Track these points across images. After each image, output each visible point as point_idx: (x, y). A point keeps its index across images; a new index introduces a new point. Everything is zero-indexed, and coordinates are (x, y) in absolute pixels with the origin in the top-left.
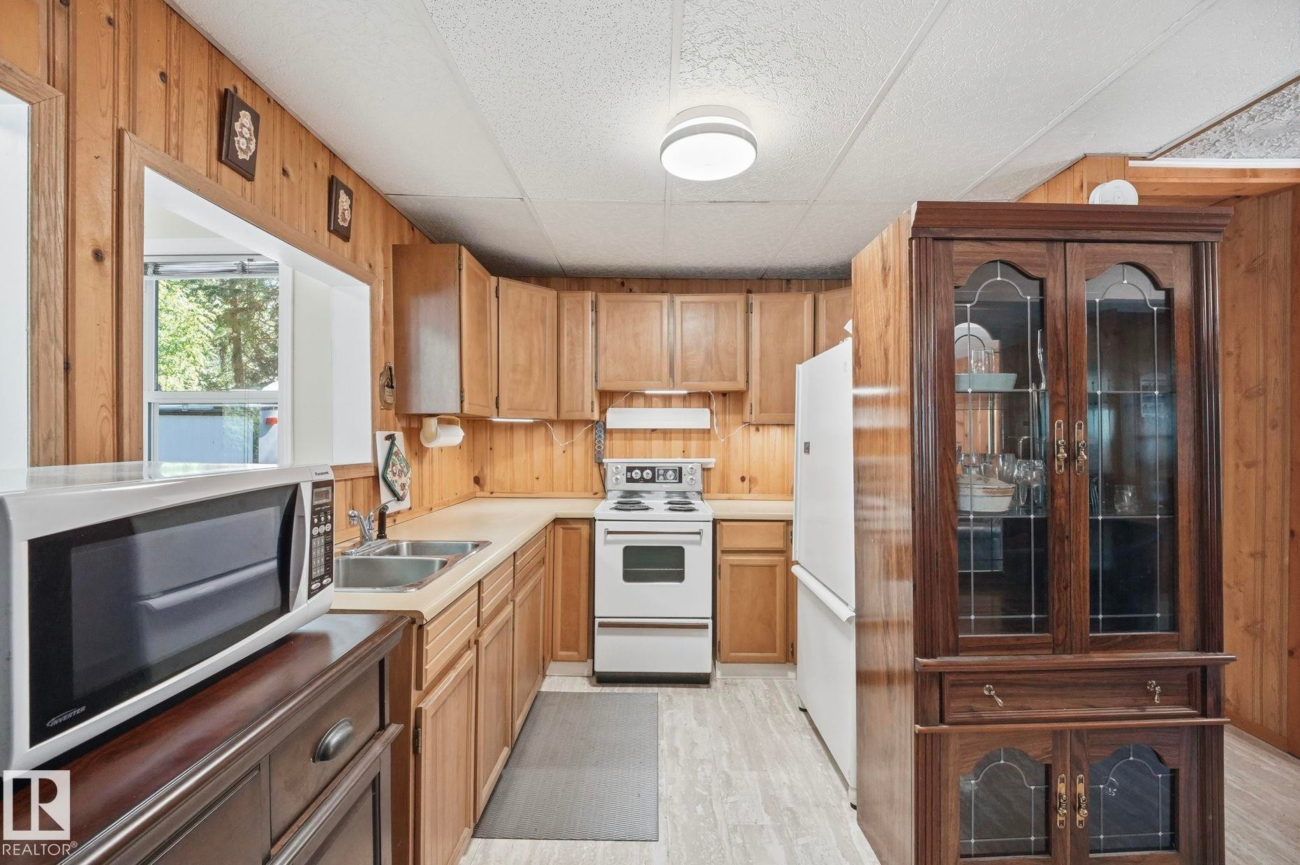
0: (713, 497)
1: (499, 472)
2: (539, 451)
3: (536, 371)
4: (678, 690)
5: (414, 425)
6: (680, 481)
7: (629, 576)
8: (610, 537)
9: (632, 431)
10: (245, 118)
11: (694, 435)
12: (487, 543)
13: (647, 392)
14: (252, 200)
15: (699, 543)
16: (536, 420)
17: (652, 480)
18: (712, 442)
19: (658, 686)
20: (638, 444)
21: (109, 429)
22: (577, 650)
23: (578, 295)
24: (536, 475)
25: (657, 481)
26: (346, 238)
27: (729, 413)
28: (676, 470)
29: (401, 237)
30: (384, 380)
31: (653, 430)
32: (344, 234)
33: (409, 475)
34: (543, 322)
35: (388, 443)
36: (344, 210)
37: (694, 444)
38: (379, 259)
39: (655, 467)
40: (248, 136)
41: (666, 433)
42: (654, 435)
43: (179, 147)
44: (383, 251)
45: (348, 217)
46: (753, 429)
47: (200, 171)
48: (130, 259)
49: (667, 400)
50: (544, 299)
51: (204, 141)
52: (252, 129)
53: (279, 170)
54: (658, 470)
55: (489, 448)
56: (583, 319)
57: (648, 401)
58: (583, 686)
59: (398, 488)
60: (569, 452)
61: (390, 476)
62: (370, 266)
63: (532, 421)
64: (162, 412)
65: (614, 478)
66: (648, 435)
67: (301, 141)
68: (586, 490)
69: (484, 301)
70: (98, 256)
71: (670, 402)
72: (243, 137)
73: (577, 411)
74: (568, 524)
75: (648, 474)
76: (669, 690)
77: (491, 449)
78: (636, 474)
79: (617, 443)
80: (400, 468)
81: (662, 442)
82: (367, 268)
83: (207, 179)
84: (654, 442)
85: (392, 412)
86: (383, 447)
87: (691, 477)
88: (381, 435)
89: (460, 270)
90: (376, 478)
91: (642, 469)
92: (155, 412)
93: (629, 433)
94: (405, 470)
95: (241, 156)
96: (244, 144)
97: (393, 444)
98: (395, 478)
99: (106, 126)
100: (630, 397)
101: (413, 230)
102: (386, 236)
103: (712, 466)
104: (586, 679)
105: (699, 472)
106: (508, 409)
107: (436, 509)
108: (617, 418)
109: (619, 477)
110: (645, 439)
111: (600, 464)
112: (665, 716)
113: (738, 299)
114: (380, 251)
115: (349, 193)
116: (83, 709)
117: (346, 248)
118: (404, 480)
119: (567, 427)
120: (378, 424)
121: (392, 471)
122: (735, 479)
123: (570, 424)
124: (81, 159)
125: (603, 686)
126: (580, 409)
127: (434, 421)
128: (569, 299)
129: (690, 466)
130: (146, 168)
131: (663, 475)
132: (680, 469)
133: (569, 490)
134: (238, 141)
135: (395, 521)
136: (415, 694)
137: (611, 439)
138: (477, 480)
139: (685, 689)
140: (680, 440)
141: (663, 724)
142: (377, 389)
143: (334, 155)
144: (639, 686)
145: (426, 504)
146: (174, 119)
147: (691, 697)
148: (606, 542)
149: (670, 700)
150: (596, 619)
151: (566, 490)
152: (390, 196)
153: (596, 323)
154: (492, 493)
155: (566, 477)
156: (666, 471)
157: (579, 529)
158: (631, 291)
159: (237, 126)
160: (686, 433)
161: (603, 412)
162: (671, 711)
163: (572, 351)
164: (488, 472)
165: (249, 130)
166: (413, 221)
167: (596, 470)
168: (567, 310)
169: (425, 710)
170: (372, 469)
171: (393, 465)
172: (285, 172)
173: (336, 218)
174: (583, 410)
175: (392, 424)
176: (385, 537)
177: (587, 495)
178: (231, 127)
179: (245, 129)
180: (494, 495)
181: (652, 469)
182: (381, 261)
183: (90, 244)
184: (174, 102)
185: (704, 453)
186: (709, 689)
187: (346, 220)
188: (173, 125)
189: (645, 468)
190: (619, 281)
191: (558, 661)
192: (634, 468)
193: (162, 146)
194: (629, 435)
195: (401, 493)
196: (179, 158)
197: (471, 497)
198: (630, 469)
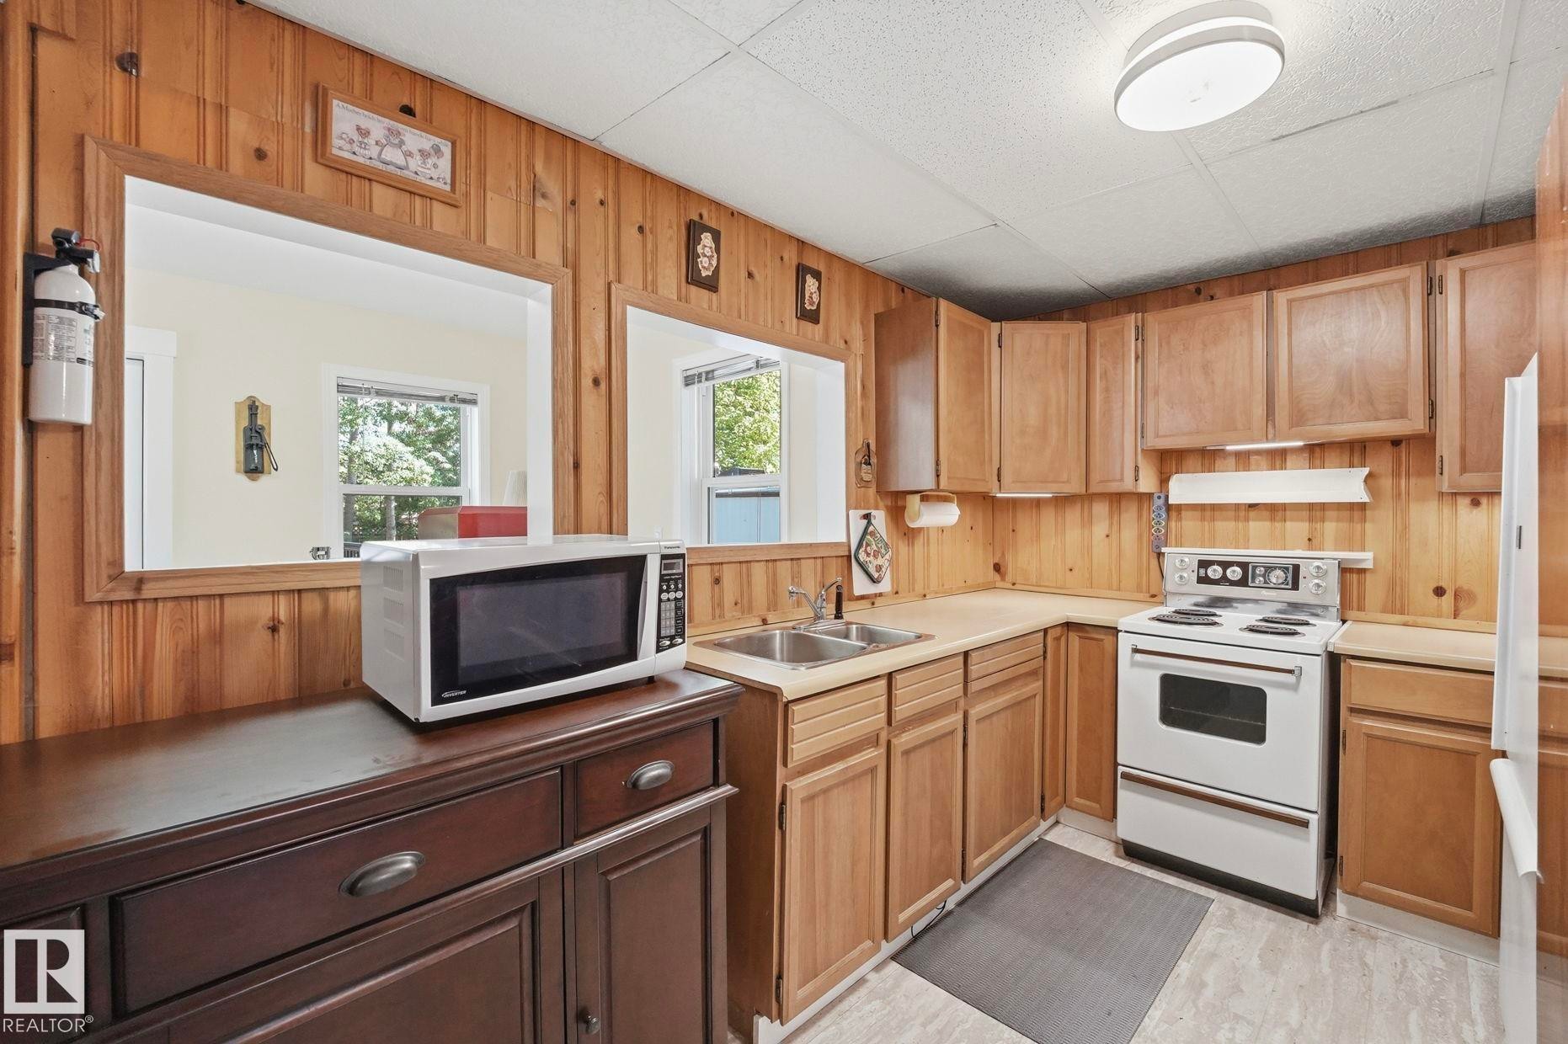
0: (1368, 618)
1: (1022, 559)
2: (1073, 534)
3: (1054, 432)
4: (1253, 907)
5: (896, 504)
6: (1295, 587)
7: (1170, 716)
8: (1138, 656)
9: (1214, 508)
10: (707, 239)
11: (1329, 514)
12: (929, 637)
13: (1228, 448)
14: (719, 309)
15: (1295, 688)
16: (1056, 495)
17: (1243, 582)
18: (1368, 526)
19: (1219, 891)
20: (1224, 526)
21: (604, 509)
22: (1098, 802)
23: (1115, 323)
24: (1070, 566)
25: (1250, 584)
26: (816, 321)
27: (1408, 475)
28: (1287, 569)
29: (887, 302)
30: (860, 458)
31: (1252, 506)
32: (812, 317)
33: (887, 557)
34: (1065, 367)
35: (865, 522)
36: (811, 293)
37: (1330, 528)
38: (857, 332)
39: (1248, 563)
40: (710, 253)
41: (1275, 511)
42: (1252, 514)
43: (654, 282)
44: (862, 323)
45: (816, 300)
46: (1464, 502)
47: (671, 296)
48: (617, 381)
49: (1278, 459)
50: (1066, 337)
51: (675, 270)
52: (714, 246)
53: (744, 274)
54: (1254, 568)
55: (1011, 530)
56: (1123, 355)
57: (1243, 460)
58: (1104, 852)
59: (872, 570)
60: (1114, 536)
61: (862, 556)
62: (846, 342)
63: (1051, 495)
64: (718, 495)
65: (1177, 576)
66: (1242, 514)
67: (766, 241)
68: (1139, 589)
69: (980, 354)
70: (596, 382)
71: (1284, 460)
72: (706, 256)
73: (1114, 480)
74: (1087, 632)
75: (1235, 573)
76: (1236, 903)
77: (1013, 531)
78: (1215, 572)
79: (1189, 524)
80: (875, 548)
81: (1267, 524)
82: (842, 345)
83: (678, 303)
84: (1252, 524)
85: (872, 491)
86: (858, 526)
87: (1316, 581)
88: (855, 515)
89: (937, 326)
90: (849, 557)
91: (1225, 565)
92: (713, 496)
93: (1209, 511)
94: (883, 551)
95: (704, 274)
96: (706, 265)
97: (869, 523)
98: (868, 559)
99: (600, 286)
100: (1208, 458)
101: (903, 291)
102: (866, 307)
103: (1369, 565)
104: (1112, 845)
105: (1334, 575)
106: (1013, 482)
107: (933, 595)
108: (1185, 488)
109: (1185, 575)
110: (1237, 519)
111: (1160, 555)
112: (1209, 934)
113: (1414, 275)
114: (858, 324)
115: (817, 275)
116: (465, 692)
117: (815, 331)
118: (880, 561)
119: (1111, 502)
120: (853, 500)
121: (866, 551)
122: (1421, 592)
123: (1117, 499)
124: (585, 312)
125: (1133, 862)
126: (1118, 477)
127: (917, 497)
128: (1103, 331)
129: (1317, 563)
130: (628, 306)
131: (1264, 576)
132: (1296, 568)
133: (1114, 588)
134: (701, 261)
135: (873, 604)
136: (780, 771)
137: (1179, 519)
138: (997, 568)
139: (1266, 910)
140: (1302, 521)
141: (1199, 943)
142: (853, 466)
143: (803, 242)
144: (1189, 881)
145: (919, 588)
146: (649, 260)
147: (1272, 926)
148: (1134, 664)
149: (1231, 915)
150: (1119, 767)
151: (1110, 588)
152: (867, 264)
153: (1141, 357)
154: (1014, 584)
155: (1110, 570)
156: (1269, 569)
157: (1102, 640)
158: (1212, 298)
159: (699, 249)
160: (1315, 511)
161: (1164, 481)
162: (1222, 931)
163: (1107, 400)
164: (1009, 558)
165: (711, 248)
166: (902, 282)
167: (1154, 562)
168: (1101, 346)
169: (792, 790)
170: (847, 549)
171: (868, 545)
172: (750, 275)
173: (803, 303)
174: (1122, 480)
175: (872, 501)
176: (841, 618)
177: (1141, 596)
178: (695, 249)
179: (707, 249)
180: (1016, 587)
181: (1244, 566)
182: (859, 336)
183: (591, 374)
184: (649, 246)
185: (1349, 543)
186: (1312, 926)
187: (814, 302)
188: (649, 265)
189: (1231, 564)
190: (1192, 288)
191: (1073, 808)
192: (1211, 563)
193: (640, 286)
194: (1208, 514)
195: (876, 575)
196: (654, 291)
197: (989, 587)
198: (1204, 564)
